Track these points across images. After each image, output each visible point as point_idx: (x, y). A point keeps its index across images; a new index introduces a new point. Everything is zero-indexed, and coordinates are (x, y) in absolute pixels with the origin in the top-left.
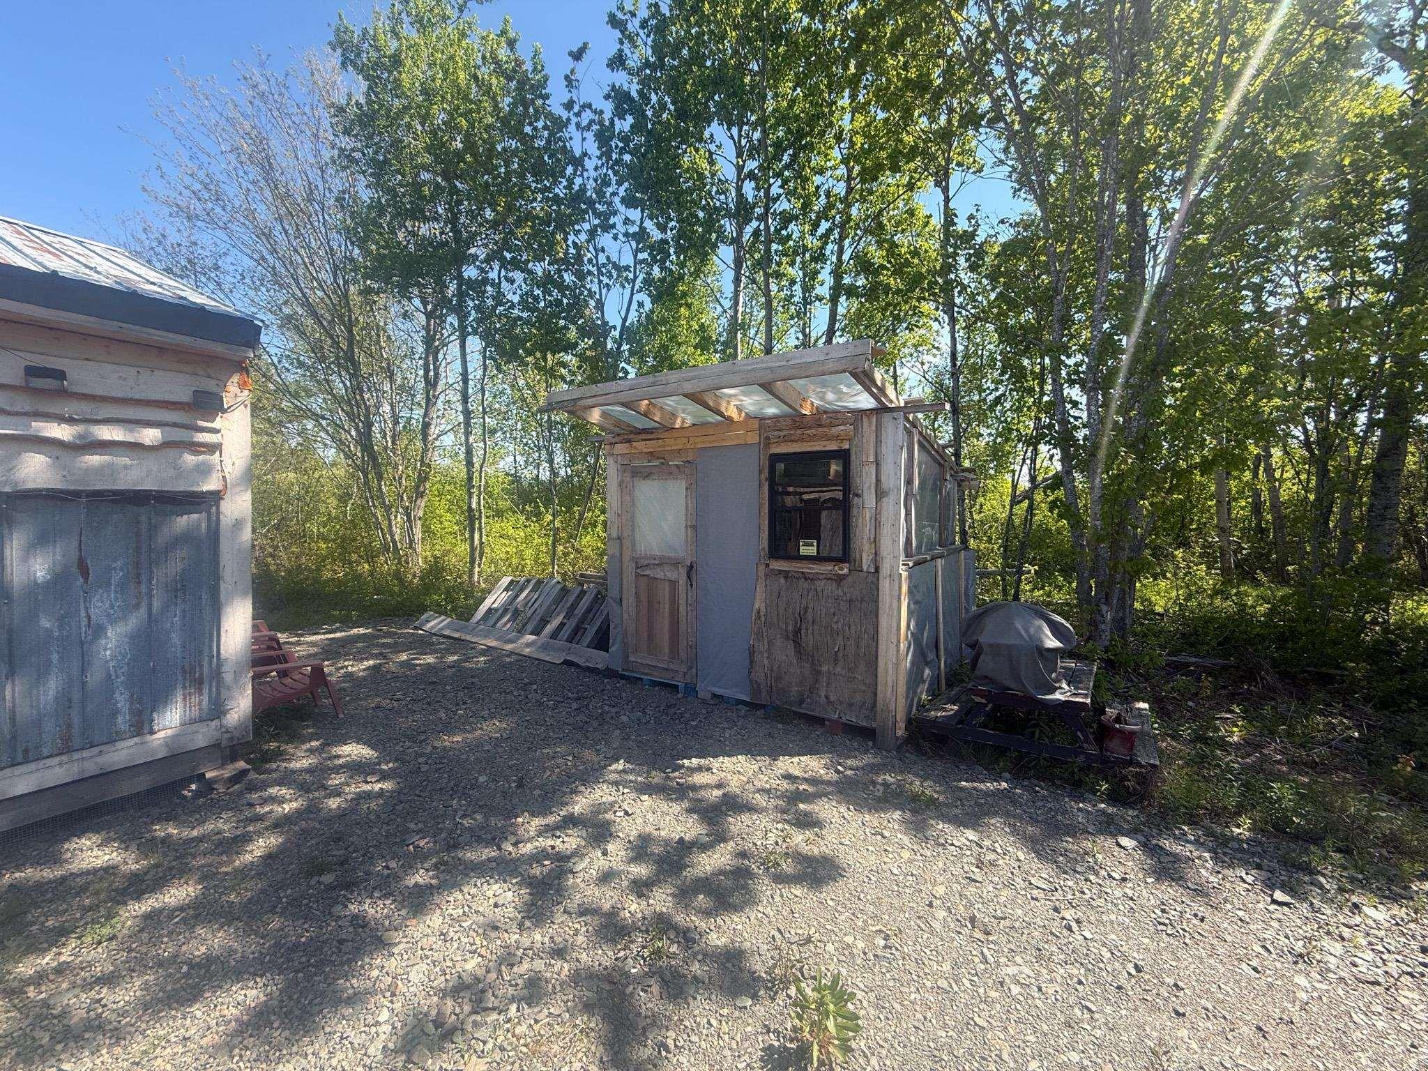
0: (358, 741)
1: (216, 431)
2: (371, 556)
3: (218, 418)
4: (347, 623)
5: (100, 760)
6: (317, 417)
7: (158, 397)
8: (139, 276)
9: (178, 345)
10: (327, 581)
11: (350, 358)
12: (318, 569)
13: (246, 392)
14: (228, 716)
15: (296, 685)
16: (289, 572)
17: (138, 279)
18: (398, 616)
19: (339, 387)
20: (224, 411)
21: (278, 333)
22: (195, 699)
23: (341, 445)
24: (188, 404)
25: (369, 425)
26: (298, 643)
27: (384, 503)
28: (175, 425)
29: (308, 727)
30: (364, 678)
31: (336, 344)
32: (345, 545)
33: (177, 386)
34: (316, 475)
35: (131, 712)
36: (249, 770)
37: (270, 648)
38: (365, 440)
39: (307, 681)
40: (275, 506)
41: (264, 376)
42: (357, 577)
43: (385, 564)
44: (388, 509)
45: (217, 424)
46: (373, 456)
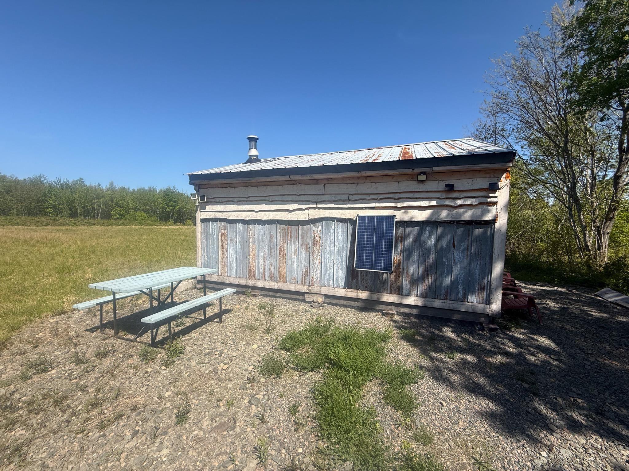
0: (549, 338)
1: (496, 197)
2: (569, 252)
3: (497, 192)
4: (551, 283)
5: (454, 305)
6: (544, 183)
7: (478, 187)
8: (475, 146)
9: (485, 168)
10: (543, 262)
11: (566, 150)
12: (539, 256)
13: (508, 180)
14: (492, 305)
15: (521, 303)
16: (524, 256)
17: (475, 148)
18: (584, 286)
19: (558, 166)
20: (499, 189)
21: (528, 148)
22: (482, 295)
23: (557, 196)
24: (487, 189)
25: (574, 184)
26: (524, 287)
27: (581, 224)
28: (482, 197)
29: (525, 323)
30: (557, 311)
31: (557, 146)
32: (555, 246)
33: (483, 183)
34: (543, 211)
35: (463, 293)
36: (498, 329)
37: (511, 285)
38: (572, 191)
39: (526, 303)
40: (521, 226)
41: (520, 169)
42: (561, 262)
43: (579, 258)
44: (584, 228)
45: (497, 194)
46: (576, 200)
